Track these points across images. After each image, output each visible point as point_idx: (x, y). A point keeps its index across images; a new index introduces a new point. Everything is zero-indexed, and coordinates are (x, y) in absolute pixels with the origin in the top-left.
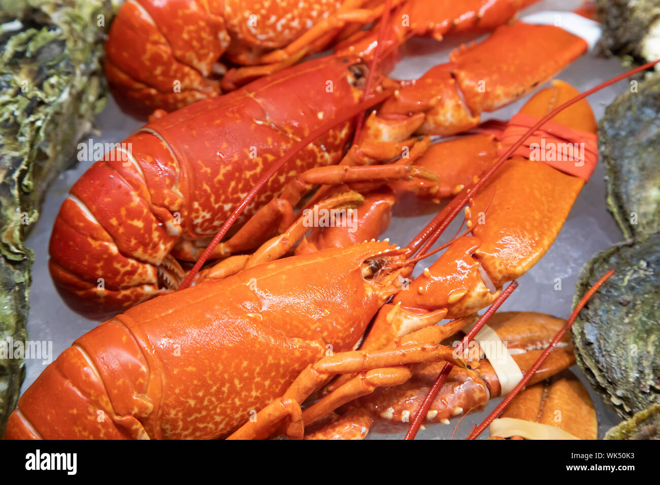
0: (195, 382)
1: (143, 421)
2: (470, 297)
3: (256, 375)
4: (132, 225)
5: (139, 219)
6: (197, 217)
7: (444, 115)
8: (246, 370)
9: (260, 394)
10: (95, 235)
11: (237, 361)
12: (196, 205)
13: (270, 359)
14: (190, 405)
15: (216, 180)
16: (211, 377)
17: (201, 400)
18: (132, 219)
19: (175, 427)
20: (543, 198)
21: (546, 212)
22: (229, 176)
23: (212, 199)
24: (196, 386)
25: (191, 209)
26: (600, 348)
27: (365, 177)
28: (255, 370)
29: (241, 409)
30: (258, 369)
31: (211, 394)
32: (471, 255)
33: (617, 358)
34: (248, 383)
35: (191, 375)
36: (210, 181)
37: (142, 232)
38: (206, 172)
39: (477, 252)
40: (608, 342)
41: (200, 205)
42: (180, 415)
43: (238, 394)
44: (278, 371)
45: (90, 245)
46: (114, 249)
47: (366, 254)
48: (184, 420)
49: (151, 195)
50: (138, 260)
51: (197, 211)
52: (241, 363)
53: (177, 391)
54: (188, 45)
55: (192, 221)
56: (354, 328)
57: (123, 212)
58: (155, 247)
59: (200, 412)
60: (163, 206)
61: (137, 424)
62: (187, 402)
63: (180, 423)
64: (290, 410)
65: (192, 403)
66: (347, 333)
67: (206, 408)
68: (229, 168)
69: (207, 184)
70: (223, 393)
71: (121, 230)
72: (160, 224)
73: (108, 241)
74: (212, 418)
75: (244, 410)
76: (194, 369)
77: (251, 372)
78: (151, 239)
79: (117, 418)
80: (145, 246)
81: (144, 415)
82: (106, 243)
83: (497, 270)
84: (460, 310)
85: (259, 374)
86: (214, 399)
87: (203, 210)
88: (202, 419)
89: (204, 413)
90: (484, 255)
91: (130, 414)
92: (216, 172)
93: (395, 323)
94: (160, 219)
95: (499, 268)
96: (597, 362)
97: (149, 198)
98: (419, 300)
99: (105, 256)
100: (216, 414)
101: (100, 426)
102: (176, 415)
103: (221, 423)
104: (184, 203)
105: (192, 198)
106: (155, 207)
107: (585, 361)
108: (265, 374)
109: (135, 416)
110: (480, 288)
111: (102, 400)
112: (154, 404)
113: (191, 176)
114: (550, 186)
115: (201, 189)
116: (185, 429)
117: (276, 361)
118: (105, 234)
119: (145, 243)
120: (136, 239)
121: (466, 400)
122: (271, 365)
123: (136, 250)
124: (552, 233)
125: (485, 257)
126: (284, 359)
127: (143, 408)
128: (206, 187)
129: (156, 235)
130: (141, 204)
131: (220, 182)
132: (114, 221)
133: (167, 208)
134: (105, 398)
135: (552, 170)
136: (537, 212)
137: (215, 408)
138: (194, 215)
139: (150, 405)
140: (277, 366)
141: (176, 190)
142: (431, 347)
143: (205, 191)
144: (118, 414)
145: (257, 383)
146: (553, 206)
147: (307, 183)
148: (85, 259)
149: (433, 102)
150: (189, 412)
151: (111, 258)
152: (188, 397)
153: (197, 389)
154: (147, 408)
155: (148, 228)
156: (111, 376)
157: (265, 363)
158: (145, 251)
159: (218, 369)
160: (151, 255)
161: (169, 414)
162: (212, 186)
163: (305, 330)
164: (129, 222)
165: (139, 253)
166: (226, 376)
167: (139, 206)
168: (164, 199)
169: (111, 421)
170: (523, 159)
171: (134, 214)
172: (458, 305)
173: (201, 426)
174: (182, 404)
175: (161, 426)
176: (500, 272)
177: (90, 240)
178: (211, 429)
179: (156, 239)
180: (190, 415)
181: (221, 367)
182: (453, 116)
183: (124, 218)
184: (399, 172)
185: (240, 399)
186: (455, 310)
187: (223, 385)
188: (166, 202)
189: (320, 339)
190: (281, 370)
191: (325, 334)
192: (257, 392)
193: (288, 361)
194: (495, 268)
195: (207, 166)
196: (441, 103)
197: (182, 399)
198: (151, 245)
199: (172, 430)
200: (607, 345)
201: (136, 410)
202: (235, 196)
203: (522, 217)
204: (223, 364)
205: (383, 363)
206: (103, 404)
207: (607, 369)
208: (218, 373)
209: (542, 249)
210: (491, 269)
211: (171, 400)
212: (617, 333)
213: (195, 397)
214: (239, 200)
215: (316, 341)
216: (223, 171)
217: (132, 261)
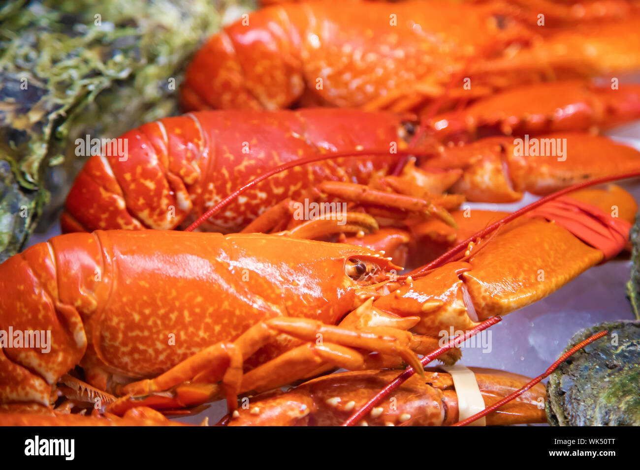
0: (145, 298)
1: (85, 318)
2: (446, 310)
3: (207, 315)
4: (143, 185)
5: (152, 180)
6: (210, 200)
7: (482, 176)
8: (200, 305)
9: (208, 336)
10: (108, 185)
11: (192, 293)
12: (211, 186)
13: (226, 305)
14: (134, 320)
15: (237, 168)
16: (162, 299)
17: (145, 318)
18: (146, 179)
19: (114, 338)
20: (552, 253)
21: (550, 264)
22: (251, 171)
23: (229, 185)
24: (145, 302)
25: (205, 190)
26: (571, 397)
27: (382, 201)
28: (207, 309)
29: (185, 345)
30: (211, 310)
31: (158, 316)
32: (458, 276)
33: (585, 406)
34: (198, 320)
35: (142, 290)
36: (231, 167)
37: (152, 193)
38: (228, 159)
39: (466, 274)
40: (580, 392)
41: (216, 187)
42: (122, 326)
43: (185, 327)
44: (231, 321)
45: (100, 194)
46: (121, 204)
47: (354, 251)
48: (125, 333)
49: (170, 162)
50: (142, 222)
51: (211, 192)
52: (195, 297)
53: (125, 299)
54: (259, 79)
55: (204, 202)
56: (322, 310)
57: (139, 170)
58: (162, 214)
59: (142, 331)
60: (178, 175)
61: (76, 317)
62: (132, 315)
63: (120, 336)
64: (230, 353)
65: (137, 317)
66: (312, 312)
67: (149, 329)
68: (253, 162)
69: (227, 169)
70: (170, 319)
71: (133, 186)
72: (172, 193)
73: (118, 194)
74: (153, 344)
75: (188, 348)
76: (147, 286)
77: (204, 310)
78: (159, 205)
79: (59, 304)
80: (153, 209)
81: (86, 311)
82: (115, 196)
83: (481, 296)
84: (433, 322)
85: (211, 315)
86: (159, 322)
87: (218, 194)
88: (143, 340)
89: (146, 333)
90: (471, 278)
91: (72, 304)
92: (238, 161)
93: (364, 318)
94: (173, 187)
95: (483, 294)
96: (565, 410)
97: (167, 164)
98: (395, 304)
99: (112, 208)
100: (158, 339)
101: (41, 307)
102: (118, 324)
103: (161, 352)
104: (200, 179)
105: (208, 179)
106: (170, 174)
107: (552, 406)
108: (218, 317)
109: (78, 309)
110: (457, 305)
111: (51, 284)
112: (98, 303)
113: (213, 157)
114: (563, 247)
115: (219, 172)
116: (124, 344)
117: (232, 309)
118: (117, 188)
119: (152, 207)
120: (144, 198)
121: (417, 411)
122: (225, 311)
123: (142, 210)
124: (551, 282)
125: (472, 281)
126: (241, 310)
127: (86, 303)
128: (225, 171)
129: (164, 202)
130: (158, 167)
131: (240, 172)
132: (128, 177)
133: (182, 178)
134: (54, 283)
135: (572, 237)
136: (540, 260)
137: (158, 333)
138: (207, 196)
139: (94, 303)
140: (231, 314)
141: (195, 165)
142: (389, 338)
143: (223, 175)
144: (61, 301)
145: (207, 324)
146: (561, 262)
147: (323, 191)
148: (92, 207)
149: (473, 160)
150: (131, 326)
151: (116, 212)
152: (134, 309)
153: (145, 305)
154: (90, 303)
155: (158, 193)
156: (65, 264)
157: (220, 307)
158: (151, 215)
159: (170, 293)
160: (155, 221)
161: (111, 320)
162: (231, 173)
163: (269, 291)
164: (142, 181)
165: (144, 214)
166: (177, 304)
167: (154, 168)
168: (181, 168)
169: (53, 306)
170: (545, 221)
171: (149, 174)
172: (432, 317)
173: (142, 347)
174: (127, 315)
175: (101, 333)
176: (484, 298)
177: (102, 190)
178: (151, 355)
179: (164, 206)
180: (132, 330)
181: (174, 293)
182: (490, 179)
183: (138, 176)
184: (416, 204)
185: (186, 334)
186: (428, 320)
187: (172, 311)
188: (182, 172)
189: (283, 307)
190: (235, 321)
191: (289, 303)
192: (205, 332)
193: (244, 314)
194: (480, 293)
195: (231, 153)
196: (480, 163)
197: (128, 309)
198: (158, 211)
199: (111, 340)
200: (578, 394)
201: (79, 303)
202: (252, 192)
203: (522, 258)
204: (177, 291)
205: (335, 338)
206: (50, 288)
207: (572, 416)
208: (169, 297)
209: (535, 292)
210: (476, 294)
211: (116, 307)
212: (593, 387)
213: (141, 313)
214: (254, 197)
215: (277, 306)
216: (245, 163)
217: (136, 222)
